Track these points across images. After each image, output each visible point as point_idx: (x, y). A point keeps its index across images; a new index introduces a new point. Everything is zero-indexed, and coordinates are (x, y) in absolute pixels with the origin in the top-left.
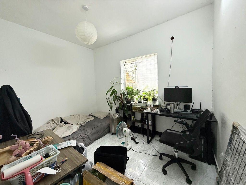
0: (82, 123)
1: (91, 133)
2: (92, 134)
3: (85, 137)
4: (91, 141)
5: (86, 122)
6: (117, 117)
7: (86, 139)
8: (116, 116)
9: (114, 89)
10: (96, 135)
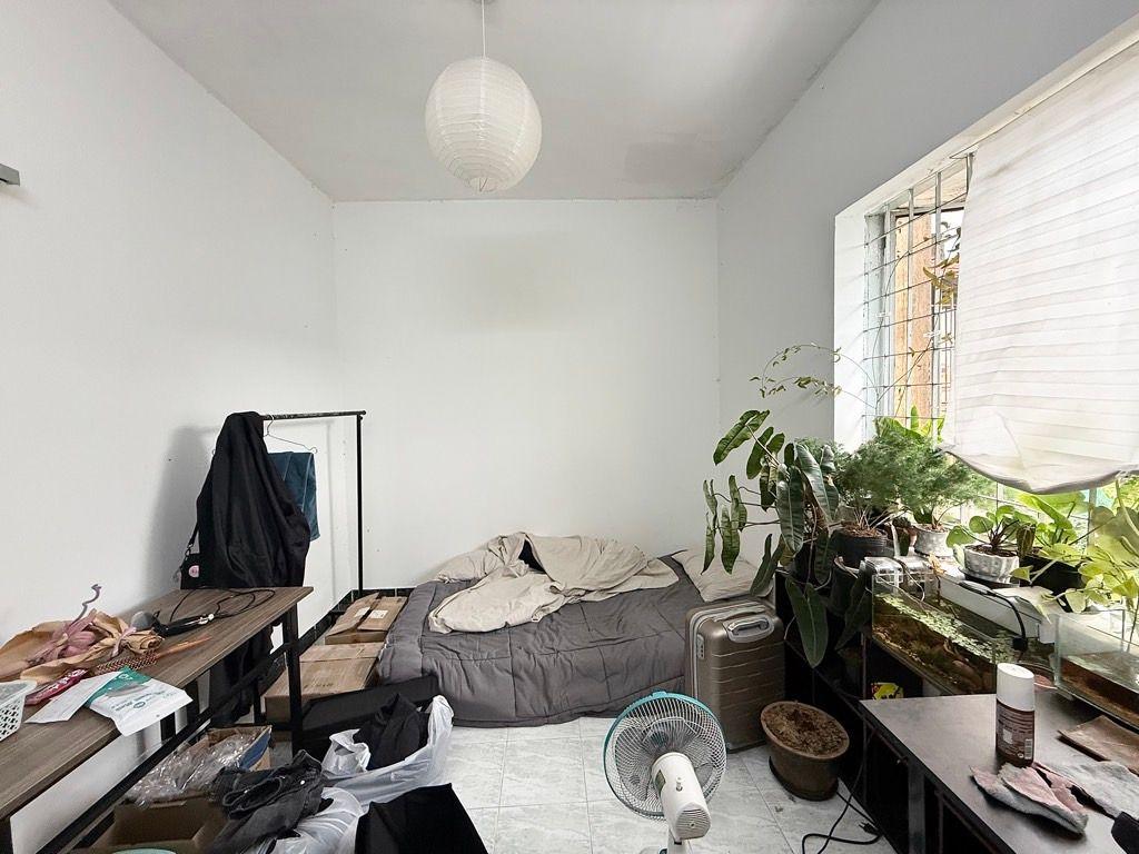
0: (588, 592)
1: (563, 666)
2: (569, 671)
3: (526, 672)
4: (550, 708)
5: (619, 590)
6: (720, 633)
7: (529, 687)
8: (720, 624)
9: (771, 430)
10: (595, 692)
